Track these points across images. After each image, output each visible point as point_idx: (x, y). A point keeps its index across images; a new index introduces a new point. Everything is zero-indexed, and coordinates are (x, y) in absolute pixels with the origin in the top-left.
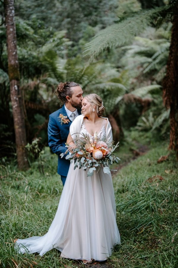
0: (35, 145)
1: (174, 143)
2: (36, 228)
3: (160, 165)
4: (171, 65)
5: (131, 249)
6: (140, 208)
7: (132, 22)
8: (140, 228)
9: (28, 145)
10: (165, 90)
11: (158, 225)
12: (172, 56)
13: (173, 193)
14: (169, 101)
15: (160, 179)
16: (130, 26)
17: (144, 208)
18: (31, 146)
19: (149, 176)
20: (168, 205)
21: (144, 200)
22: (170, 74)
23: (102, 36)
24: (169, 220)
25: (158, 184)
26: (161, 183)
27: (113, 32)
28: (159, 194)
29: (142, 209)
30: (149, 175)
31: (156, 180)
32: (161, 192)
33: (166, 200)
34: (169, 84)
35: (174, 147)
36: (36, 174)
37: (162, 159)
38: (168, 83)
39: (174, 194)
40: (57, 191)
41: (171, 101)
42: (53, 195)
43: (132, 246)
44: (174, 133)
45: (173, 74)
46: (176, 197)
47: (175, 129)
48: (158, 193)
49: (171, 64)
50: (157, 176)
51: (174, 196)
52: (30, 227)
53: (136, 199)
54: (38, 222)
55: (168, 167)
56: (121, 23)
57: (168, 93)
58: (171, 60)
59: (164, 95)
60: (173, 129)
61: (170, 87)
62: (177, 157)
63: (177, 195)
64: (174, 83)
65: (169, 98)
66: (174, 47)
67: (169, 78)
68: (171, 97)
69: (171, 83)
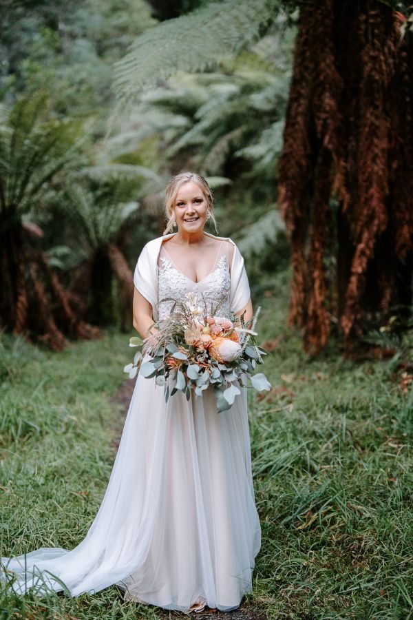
1: (300, 309)
4: (297, 127)
8: (304, 515)
10: (284, 184)
14: (294, 212)
21: (274, 445)
22: (295, 146)
25: (290, 407)
27: (180, 37)
31: (282, 398)
34: (292, 171)
35: (300, 320)
38: (289, 169)
41: (298, 213)
43: (298, 560)
44: (301, 288)
45: (302, 148)
49: (298, 123)
55: (286, 367)
57: (289, 194)
59: (282, 197)
60: (300, 279)
61: (294, 178)
62: (306, 343)
63: (351, 433)
64: (304, 170)
65: (293, 206)
66: (304, 84)
67: (293, 157)
68: (296, 203)
69: (298, 169)
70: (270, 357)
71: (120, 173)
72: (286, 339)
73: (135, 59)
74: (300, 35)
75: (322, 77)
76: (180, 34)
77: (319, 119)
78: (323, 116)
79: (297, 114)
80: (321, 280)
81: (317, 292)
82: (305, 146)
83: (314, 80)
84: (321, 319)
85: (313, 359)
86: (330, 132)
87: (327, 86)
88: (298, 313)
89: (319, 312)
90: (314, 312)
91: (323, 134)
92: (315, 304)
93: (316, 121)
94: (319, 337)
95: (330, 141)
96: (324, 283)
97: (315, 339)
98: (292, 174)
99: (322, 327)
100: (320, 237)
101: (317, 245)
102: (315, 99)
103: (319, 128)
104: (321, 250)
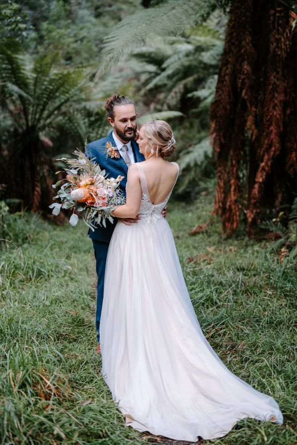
1: (221, 204)
3: (193, 238)
4: (225, 83)
7: (176, 7)
8: (208, 329)
10: (215, 121)
13: (238, 280)
14: (220, 140)
15: (209, 260)
16: (174, 15)
17: (202, 301)
20: (233, 298)
21: (195, 289)
22: (223, 96)
23: (131, 27)
25: (209, 266)
26: (212, 265)
31: (204, 261)
33: (229, 290)
34: (221, 112)
35: (220, 212)
37: (197, 229)
38: (218, 111)
41: (223, 141)
44: (222, 190)
45: (227, 98)
47: (224, 184)
48: (214, 280)
49: (226, 81)
55: (209, 242)
56: (159, 7)
57: (218, 127)
59: (212, 129)
60: (222, 184)
61: (221, 117)
62: (224, 227)
63: (244, 284)
64: (228, 112)
65: (219, 136)
66: (231, 55)
67: (221, 103)
68: (221, 134)
69: (224, 111)
70: (201, 236)
72: (212, 223)
73: (118, 35)
74: (230, 21)
75: (242, 51)
76: (148, 20)
77: (240, 79)
78: (242, 77)
79: (225, 75)
80: (235, 186)
81: (232, 193)
82: (229, 96)
83: (237, 53)
84: (234, 211)
85: (229, 237)
86: (246, 87)
87: (246, 57)
88: (219, 207)
89: (233, 207)
90: (230, 206)
91: (242, 90)
92: (231, 201)
93: (238, 80)
94: (232, 224)
95: (246, 94)
96: (237, 188)
97: (230, 225)
98: (220, 114)
99: (235, 217)
100: (237, 158)
101: (234, 162)
102: (238, 65)
103: (239, 85)
104: (237, 166)
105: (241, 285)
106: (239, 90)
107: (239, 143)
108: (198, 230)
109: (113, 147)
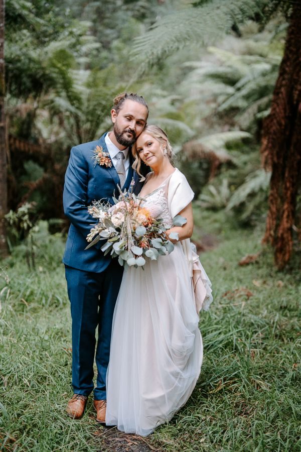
0: (24, 214)
1: (272, 232)
2: (18, 367)
3: (243, 269)
4: (280, 95)
5: (198, 421)
6: (212, 345)
7: (222, 7)
8: (216, 383)
9: (10, 214)
10: (267, 138)
11: (249, 380)
12: (284, 79)
13: (272, 321)
14: (272, 159)
15: (247, 295)
16: (217, 15)
17: (220, 346)
18: (15, 215)
19: (226, 288)
20: (262, 343)
21: (219, 329)
22: (277, 110)
23: (166, 27)
24: (266, 372)
25: (244, 303)
26: (249, 302)
27: (187, 22)
28: (246, 322)
29: (216, 346)
30: (226, 286)
31: (240, 296)
32: (252, 318)
33: (260, 333)
34: (274, 128)
35: (271, 239)
36: (21, 266)
37: (247, 259)
38: (271, 127)
39: (273, 323)
40: (58, 300)
41: (275, 159)
42: (50, 309)
43: (199, 415)
44: (274, 216)
45: (282, 111)
46: (278, 329)
47: (277, 209)
48: (244, 320)
49: (282, 93)
50: (240, 289)
51: (274, 328)
52: (8, 366)
53: (205, 327)
54: (23, 357)
55: (258, 275)
56: (202, 7)
57: (270, 145)
58: (281, 86)
59: (264, 146)
60: (274, 209)
61: (275, 133)
62: (276, 259)
63: (280, 326)
64: (283, 127)
65: (272, 154)
66: (289, 64)
67: (276, 118)
68: (275, 152)
69: (278, 127)
70: (250, 267)
71: (163, 124)
72: (264, 254)
74: (290, 27)
77: (296, 90)
78: (299, 87)
80: (288, 212)
81: (285, 220)
82: (285, 109)
83: (295, 60)
84: (286, 240)
85: (281, 270)
88: (270, 235)
89: (285, 235)
90: (282, 235)
91: (298, 102)
92: (283, 229)
93: (294, 92)
94: (284, 255)
96: (290, 214)
97: (281, 256)
98: (274, 131)
99: (287, 247)
100: (291, 180)
101: (288, 185)
102: (295, 75)
103: (296, 97)
104: (291, 189)
105: (276, 327)
106: (295, 102)
107: (295, 163)
108: (247, 261)
109: (104, 153)
